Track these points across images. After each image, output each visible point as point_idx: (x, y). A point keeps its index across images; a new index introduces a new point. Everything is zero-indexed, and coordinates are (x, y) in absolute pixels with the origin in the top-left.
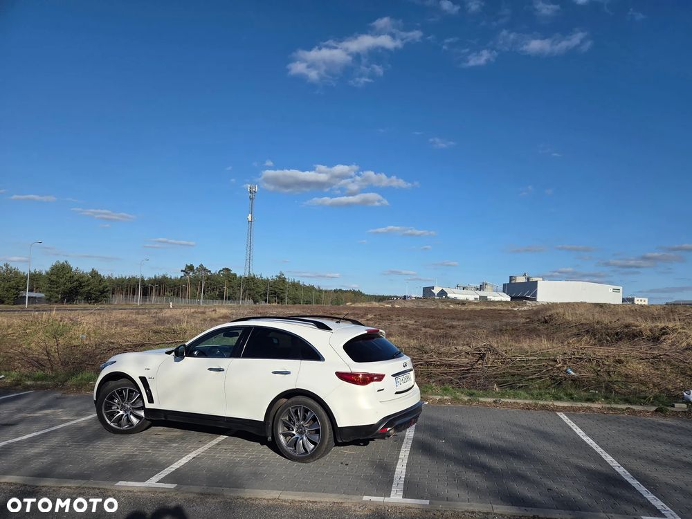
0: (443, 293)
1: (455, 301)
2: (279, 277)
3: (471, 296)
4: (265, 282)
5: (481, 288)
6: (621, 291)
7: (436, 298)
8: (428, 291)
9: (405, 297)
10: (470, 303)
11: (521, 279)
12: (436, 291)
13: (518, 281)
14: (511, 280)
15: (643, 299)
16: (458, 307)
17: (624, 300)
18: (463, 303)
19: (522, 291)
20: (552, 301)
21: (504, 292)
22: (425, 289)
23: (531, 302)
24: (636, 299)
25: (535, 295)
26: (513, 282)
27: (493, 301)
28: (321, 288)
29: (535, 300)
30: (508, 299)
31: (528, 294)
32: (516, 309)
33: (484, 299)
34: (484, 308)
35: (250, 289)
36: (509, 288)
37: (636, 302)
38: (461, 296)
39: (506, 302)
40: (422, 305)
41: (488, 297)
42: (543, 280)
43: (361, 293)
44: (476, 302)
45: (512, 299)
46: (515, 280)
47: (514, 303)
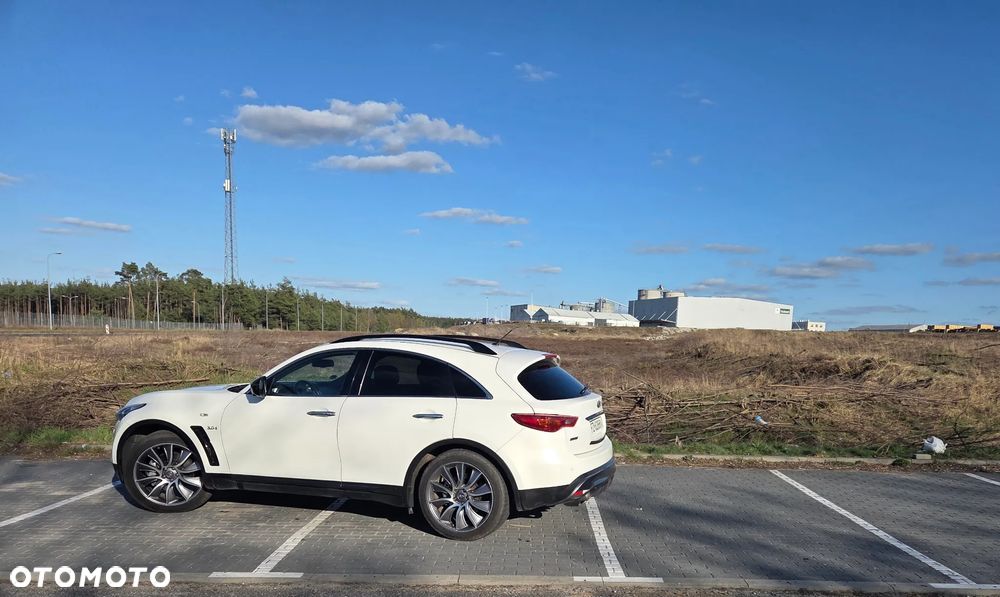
0: (541, 314)
1: (560, 327)
2: (283, 286)
3: (584, 319)
4: (261, 295)
5: (597, 308)
6: (792, 312)
7: (532, 322)
8: (518, 311)
9: (484, 321)
10: (582, 329)
11: (654, 295)
12: (531, 311)
13: (650, 297)
14: (639, 296)
15: (819, 324)
16: (566, 335)
17: (794, 325)
18: (572, 329)
19: (655, 312)
20: (698, 328)
21: (630, 313)
22: (513, 309)
23: (668, 329)
24: (810, 324)
25: (674, 318)
26: (643, 298)
27: (615, 328)
28: (352, 306)
29: (674, 325)
30: (637, 324)
31: (664, 317)
32: (648, 339)
33: (601, 323)
34: (604, 337)
35: (236, 306)
36: (638, 307)
37: (809, 328)
38: (569, 319)
39: (634, 328)
41: (608, 321)
42: (686, 296)
43: (415, 314)
44: (590, 328)
45: (642, 323)
46: (646, 295)
47: (644, 330)
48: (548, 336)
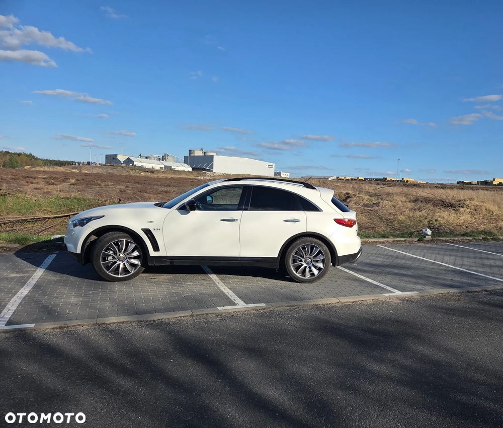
0: (129, 161)
1: (142, 169)
3: (158, 166)
5: (164, 158)
6: (274, 167)
7: (124, 165)
8: (112, 159)
9: (89, 163)
10: (158, 171)
11: (199, 153)
12: (122, 158)
13: (196, 155)
14: (190, 153)
15: (287, 174)
16: (149, 174)
17: (275, 174)
18: (152, 171)
19: (201, 164)
20: (227, 173)
21: (185, 162)
22: (107, 156)
23: (210, 173)
24: (282, 174)
25: (212, 167)
26: (192, 155)
27: (178, 171)
29: (212, 171)
30: (190, 169)
31: (206, 166)
32: (199, 178)
33: (168, 168)
34: (169, 176)
36: (189, 159)
37: (282, 175)
38: (148, 165)
39: (189, 172)
40: (111, 171)
41: (173, 167)
42: (217, 155)
43: (33, 157)
44: (163, 171)
45: (193, 169)
46: (194, 153)
47: (195, 173)
48: (137, 175)
